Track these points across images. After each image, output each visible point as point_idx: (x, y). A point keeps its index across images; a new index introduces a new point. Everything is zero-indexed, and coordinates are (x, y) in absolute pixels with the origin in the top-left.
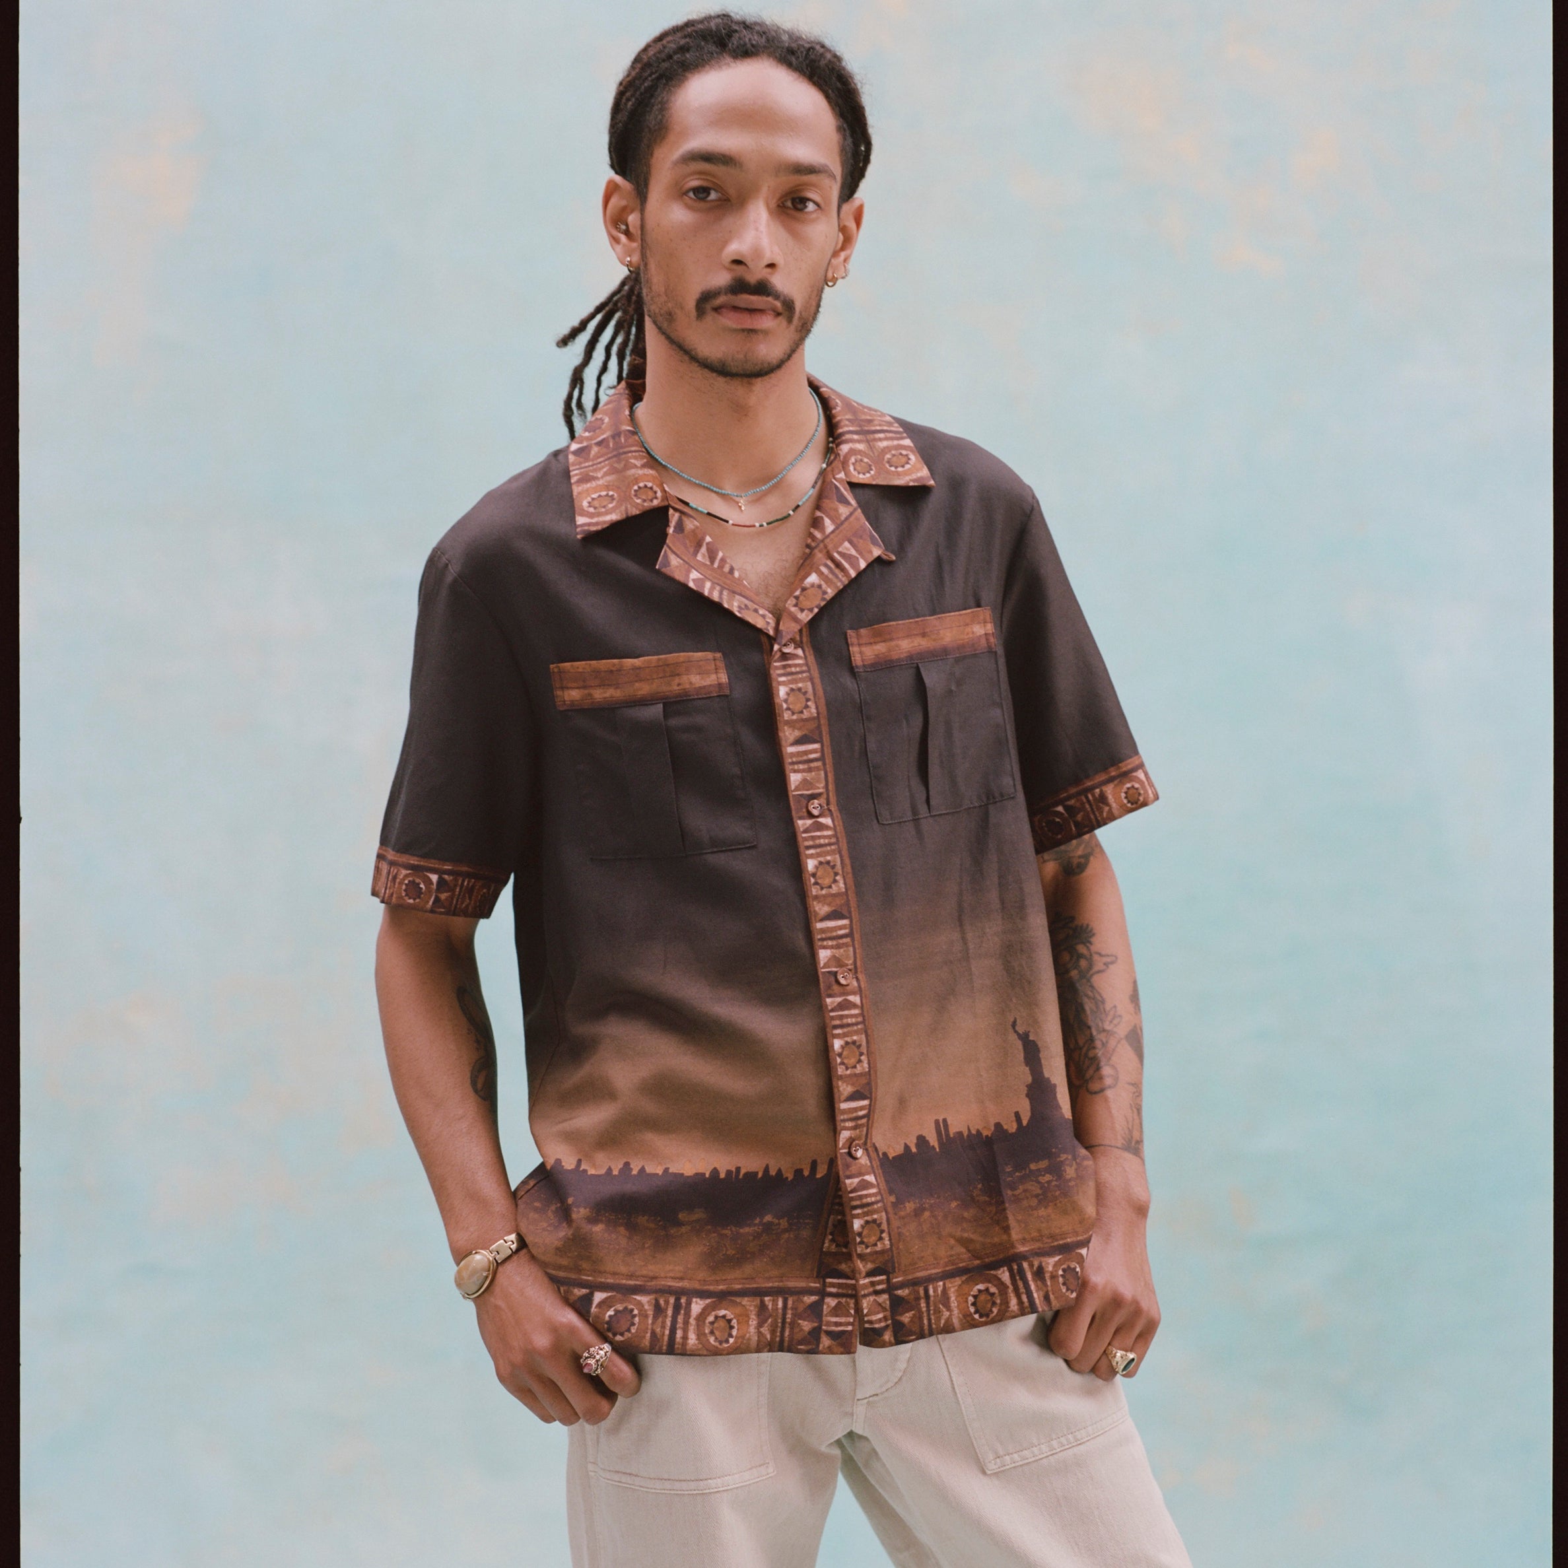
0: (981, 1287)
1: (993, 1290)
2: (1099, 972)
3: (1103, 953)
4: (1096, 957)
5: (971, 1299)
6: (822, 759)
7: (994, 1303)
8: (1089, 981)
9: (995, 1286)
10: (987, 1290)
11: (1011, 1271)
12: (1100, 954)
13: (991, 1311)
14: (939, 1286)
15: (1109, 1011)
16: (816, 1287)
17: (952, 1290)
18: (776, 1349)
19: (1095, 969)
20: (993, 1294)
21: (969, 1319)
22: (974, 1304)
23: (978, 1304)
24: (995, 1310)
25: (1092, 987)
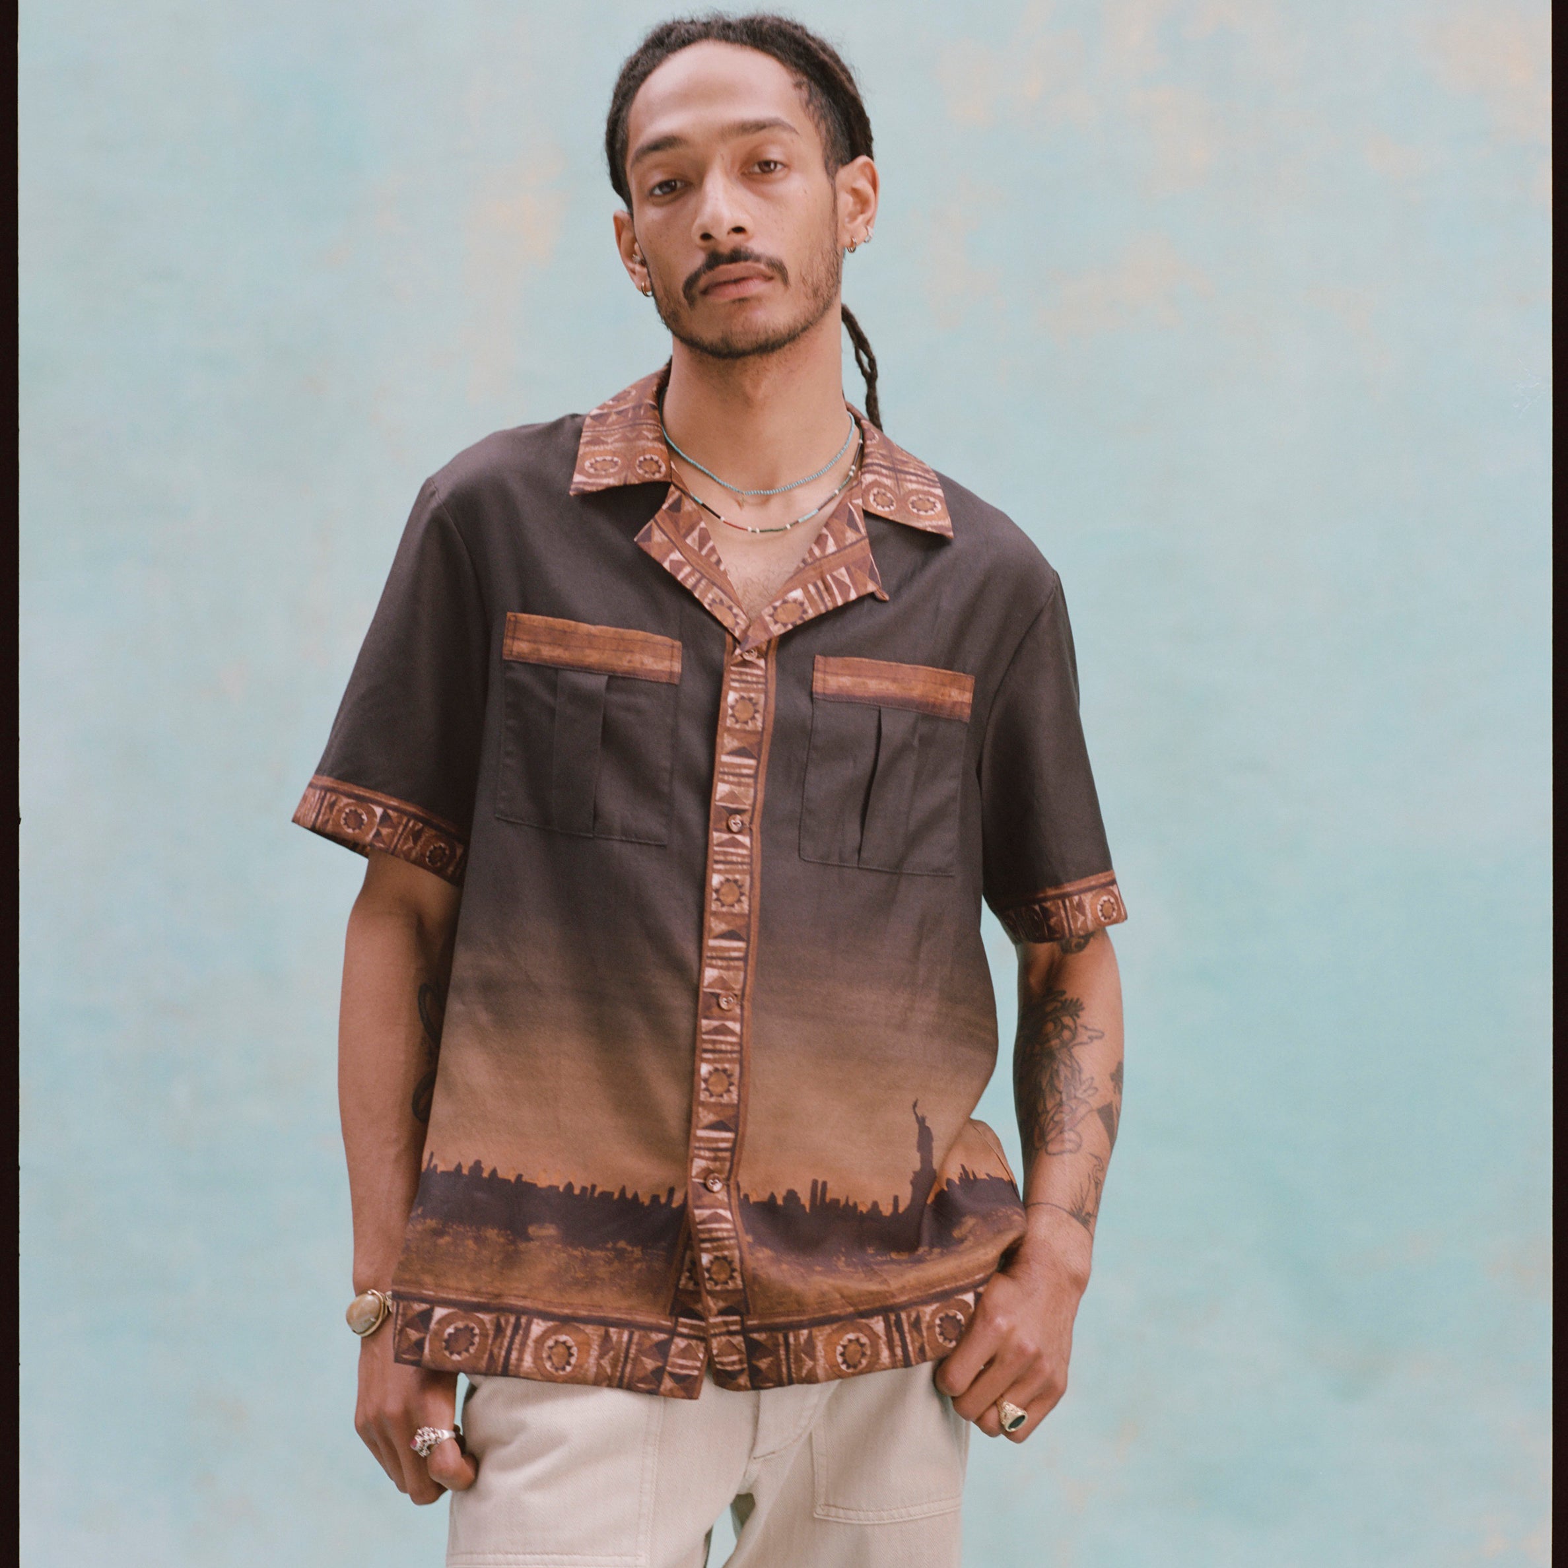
0: (851, 1336)
1: (864, 1340)
2: (1081, 1044)
3: (1089, 1027)
4: (1080, 1029)
5: (840, 1349)
6: (755, 777)
7: (864, 1355)
8: (1069, 1050)
9: (866, 1335)
10: (857, 1340)
11: (887, 1321)
12: (1086, 1028)
13: (860, 1362)
14: (803, 1334)
15: (1084, 1082)
16: (668, 1326)
17: (820, 1338)
18: (615, 1385)
19: (1078, 1040)
20: (862, 1345)
21: (835, 1369)
22: (842, 1354)
23: (847, 1354)
24: (864, 1362)
25: (1071, 1056)
